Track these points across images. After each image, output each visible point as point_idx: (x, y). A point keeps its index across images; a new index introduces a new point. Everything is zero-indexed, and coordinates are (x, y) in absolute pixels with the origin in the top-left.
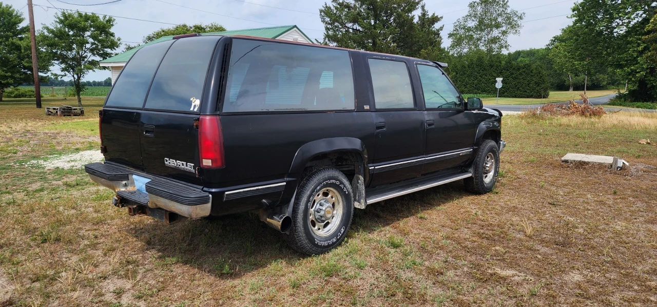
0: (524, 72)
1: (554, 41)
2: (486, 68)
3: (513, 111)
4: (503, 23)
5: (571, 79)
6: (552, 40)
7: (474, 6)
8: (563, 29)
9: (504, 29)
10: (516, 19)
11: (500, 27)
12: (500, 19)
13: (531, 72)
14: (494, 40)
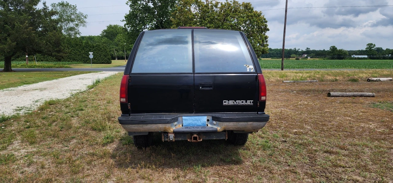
0: (97, 49)
1: (104, 32)
2: (74, 46)
3: (115, 71)
4: (75, 19)
5: (116, 54)
6: (103, 32)
7: (54, 6)
8: (107, 26)
9: (76, 23)
10: (83, 18)
11: (74, 21)
12: (73, 17)
13: (101, 49)
14: (72, 29)
